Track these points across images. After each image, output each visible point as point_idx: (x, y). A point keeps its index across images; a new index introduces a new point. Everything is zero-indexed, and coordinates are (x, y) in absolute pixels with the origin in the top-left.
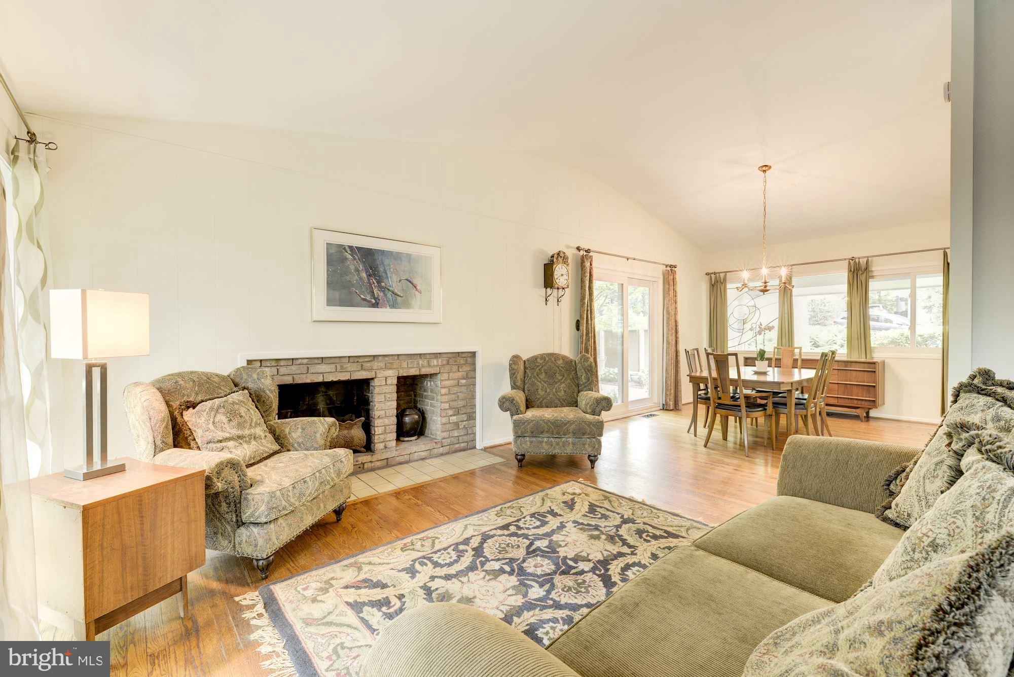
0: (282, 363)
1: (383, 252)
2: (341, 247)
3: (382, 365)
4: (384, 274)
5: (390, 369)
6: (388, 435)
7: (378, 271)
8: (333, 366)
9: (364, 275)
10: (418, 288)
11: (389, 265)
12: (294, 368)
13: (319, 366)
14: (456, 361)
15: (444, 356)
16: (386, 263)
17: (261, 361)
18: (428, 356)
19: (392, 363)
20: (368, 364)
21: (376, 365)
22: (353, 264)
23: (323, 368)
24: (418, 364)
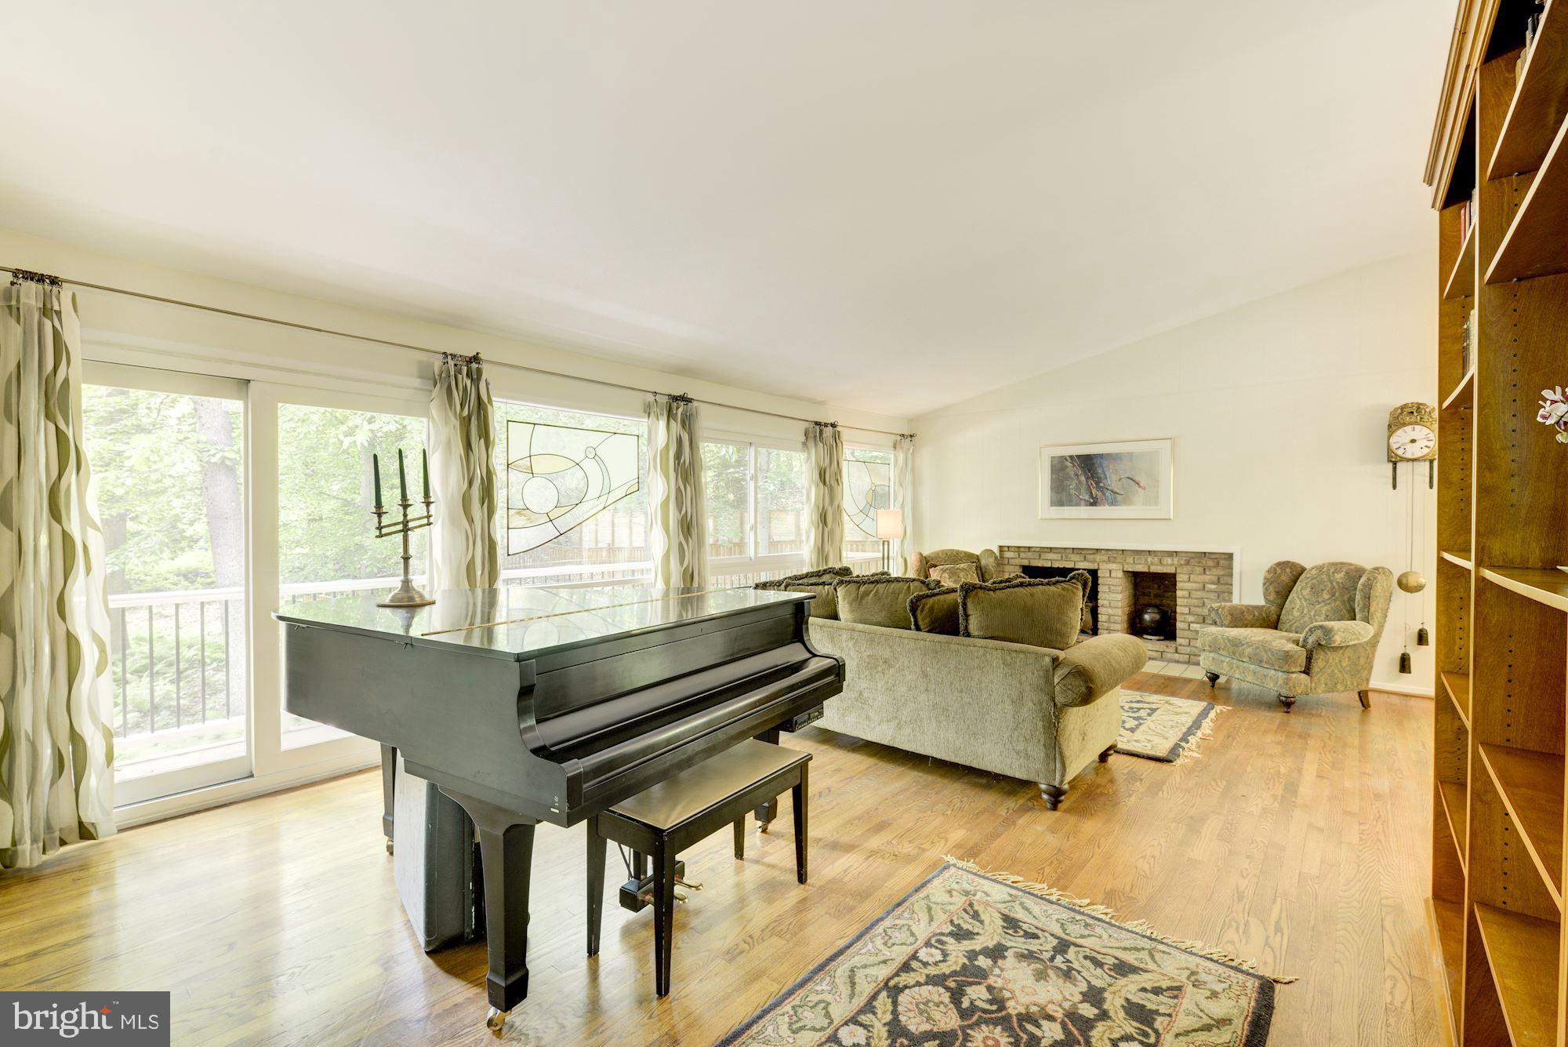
0: (1022, 550)
1: (1101, 456)
2: (1063, 458)
3: (1105, 558)
4: (1102, 475)
5: (1113, 562)
6: (1112, 625)
7: (1097, 474)
8: (1060, 555)
9: (1083, 478)
10: (1142, 484)
11: (1108, 466)
12: (1029, 554)
13: (1048, 554)
14: (1199, 562)
15: (1183, 555)
16: (1104, 465)
17: (1008, 547)
18: (1159, 554)
19: (1115, 558)
20: (1091, 557)
21: (1098, 557)
22: (1071, 469)
23: (1052, 556)
24: (1146, 560)
